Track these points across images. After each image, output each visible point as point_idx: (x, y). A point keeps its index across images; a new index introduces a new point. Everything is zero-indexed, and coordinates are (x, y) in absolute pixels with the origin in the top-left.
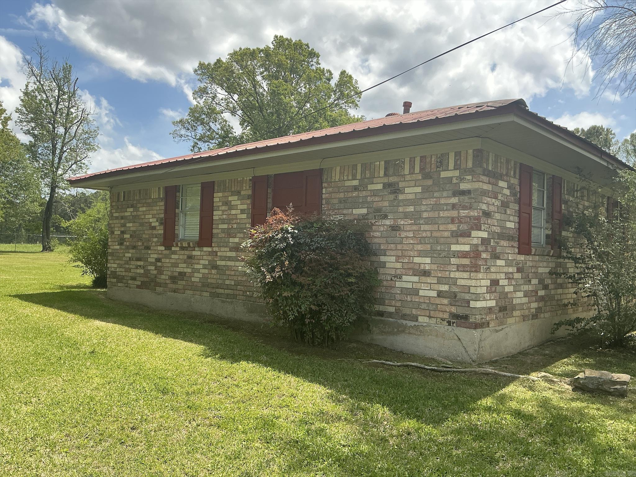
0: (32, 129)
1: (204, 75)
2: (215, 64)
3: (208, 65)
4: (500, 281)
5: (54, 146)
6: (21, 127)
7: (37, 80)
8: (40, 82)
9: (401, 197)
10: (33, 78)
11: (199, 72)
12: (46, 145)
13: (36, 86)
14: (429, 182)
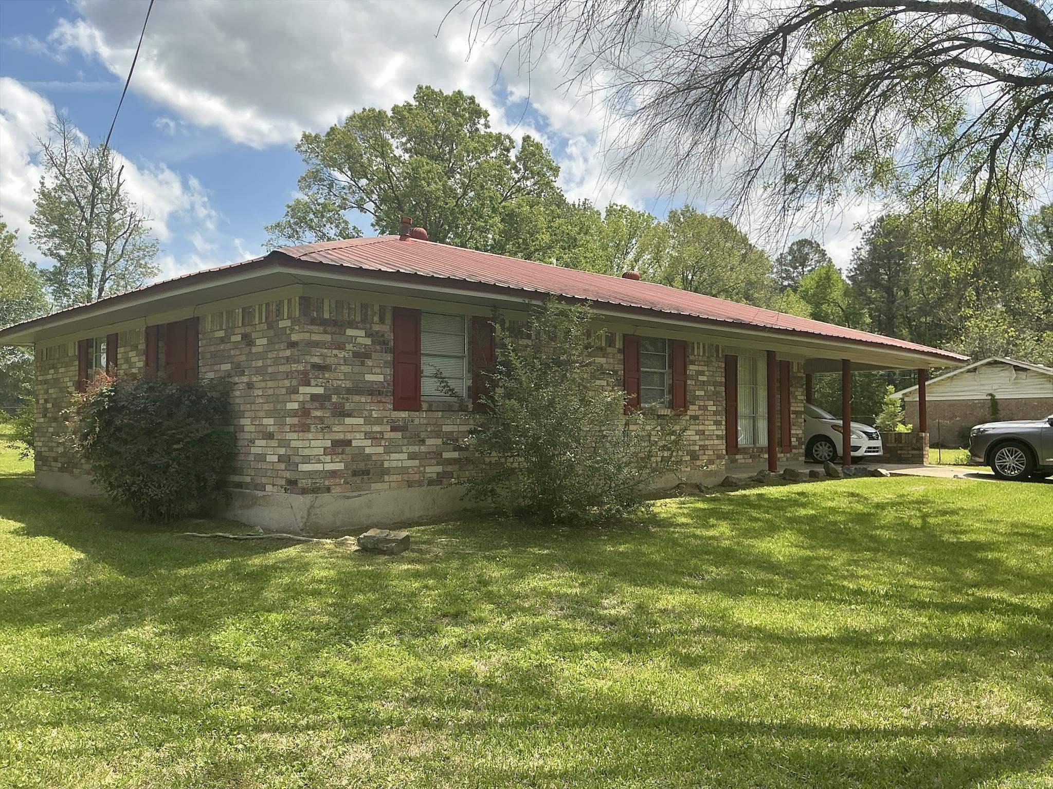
0: (56, 248)
1: (311, 152)
2: (328, 134)
3: (316, 137)
4: (353, 441)
5: (90, 272)
6: (38, 245)
7: (61, 173)
8: (64, 176)
9: (254, 350)
10: (55, 170)
11: (303, 149)
12: (77, 271)
13: (59, 182)
14: (272, 333)
